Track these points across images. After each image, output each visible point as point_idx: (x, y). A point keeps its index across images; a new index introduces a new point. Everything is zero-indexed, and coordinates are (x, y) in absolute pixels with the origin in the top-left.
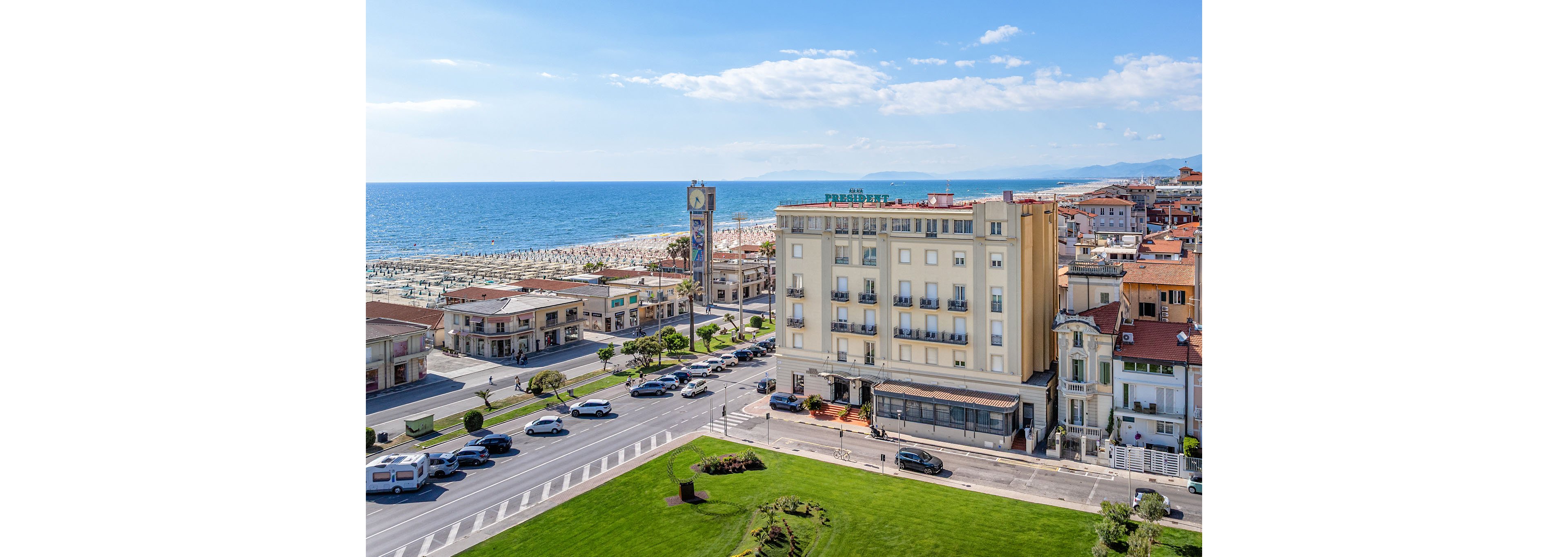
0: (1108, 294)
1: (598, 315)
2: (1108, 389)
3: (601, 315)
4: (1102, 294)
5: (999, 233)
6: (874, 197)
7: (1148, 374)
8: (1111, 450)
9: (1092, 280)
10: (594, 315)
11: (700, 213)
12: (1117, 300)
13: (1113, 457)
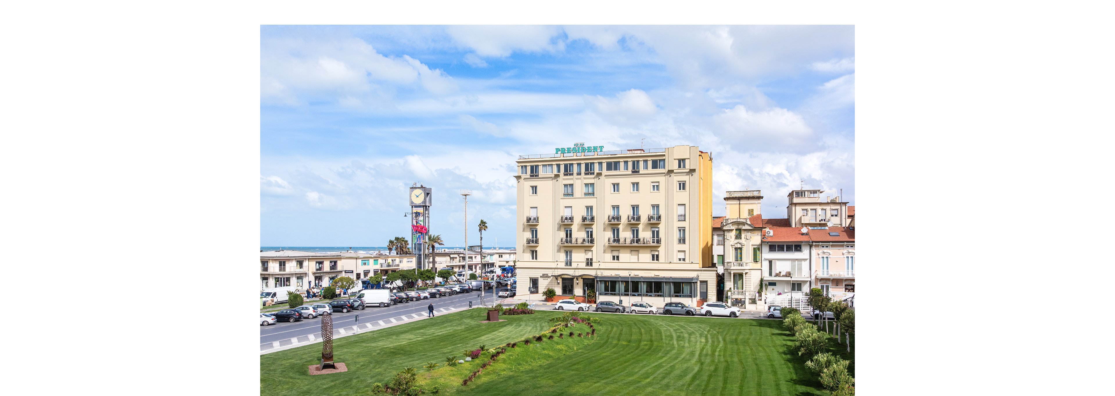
0: (753, 210)
1: (350, 272)
2: (758, 266)
3: (353, 271)
4: (749, 210)
5: (684, 167)
6: (593, 148)
7: (785, 252)
8: (765, 298)
9: (742, 202)
10: (346, 272)
11: (420, 206)
12: (759, 213)
13: (767, 303)
